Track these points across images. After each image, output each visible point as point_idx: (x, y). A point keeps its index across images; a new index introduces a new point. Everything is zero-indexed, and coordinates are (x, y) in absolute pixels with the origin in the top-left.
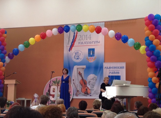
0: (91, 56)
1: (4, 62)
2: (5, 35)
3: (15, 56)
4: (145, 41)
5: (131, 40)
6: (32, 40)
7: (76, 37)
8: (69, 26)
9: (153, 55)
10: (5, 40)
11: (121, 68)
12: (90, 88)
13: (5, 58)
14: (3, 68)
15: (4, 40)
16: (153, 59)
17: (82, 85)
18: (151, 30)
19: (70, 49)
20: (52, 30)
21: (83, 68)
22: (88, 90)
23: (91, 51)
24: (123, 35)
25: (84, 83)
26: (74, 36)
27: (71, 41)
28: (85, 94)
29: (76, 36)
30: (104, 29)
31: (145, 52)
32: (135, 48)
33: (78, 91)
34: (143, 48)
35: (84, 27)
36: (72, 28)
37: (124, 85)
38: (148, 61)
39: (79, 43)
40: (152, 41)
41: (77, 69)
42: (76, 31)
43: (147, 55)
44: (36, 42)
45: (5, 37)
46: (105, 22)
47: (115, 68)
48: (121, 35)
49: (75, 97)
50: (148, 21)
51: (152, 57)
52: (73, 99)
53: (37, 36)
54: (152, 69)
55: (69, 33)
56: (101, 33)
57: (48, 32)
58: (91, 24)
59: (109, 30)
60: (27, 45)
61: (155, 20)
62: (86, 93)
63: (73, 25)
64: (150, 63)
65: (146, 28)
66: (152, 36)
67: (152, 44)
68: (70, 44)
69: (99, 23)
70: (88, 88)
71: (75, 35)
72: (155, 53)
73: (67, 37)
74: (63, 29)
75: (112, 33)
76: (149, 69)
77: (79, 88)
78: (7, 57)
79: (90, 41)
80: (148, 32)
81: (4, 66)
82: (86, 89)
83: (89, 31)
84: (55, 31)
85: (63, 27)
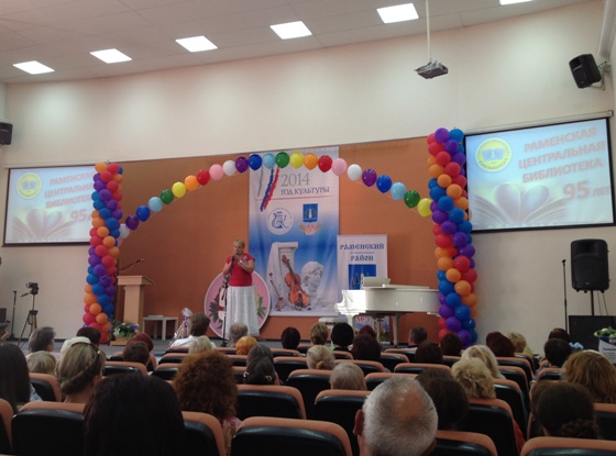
0: (310, 221)
1: (116, 235)
2: (119, 176)
3: (140, 222)
4: (430, 187)
5: (397, 186)
6: (178, 188)
7: (276, 179)
8: (261, 155)
9: (447, 219)
10: (120, 187)
11: (376, 247)
12: (307, 292)
13: (119, 227)
14: (115, 250)
15: (117, 187)
16: (447, 227)
17: (289, 286)
18: (443, 163)
19: (264, 205)
20: (222, 165)
21: (292, 248)
22: (303, 296)
23: (310, 211)
24: (379, 176)
25: (294, 281)
26: (272, 176)
27: (265, 187)
28: (298, 305)
29: (277, 176)
30: (337, 161)
31: (430, 213)
32: (407, 203)
33: (281, 299)
34: (425, 203)
35: (294, 158)
36: (266, 159)
37: (384, 286)
38: (436, 233)
39: (283, 191)
40: (446, 189)
41: (279, 249)
42: (276, 167)
43: (434, 218)
44: (187, 191)
45: (119, 182)
46: (340, 146)
47: (363, 247)
48: (375, 175)
49: (275, 313)
50: (434, 144)
51: (446, 223)
52: (269, 317)
53: (191, 179)
54: (445, 252)
55: (260, 170)
56: (330, 171)
57: (214, 170)
58: (307, 151)
59: (349, 165)
60: (168, 199)
61: (450, 141)
62: (300, 304)
63: (269, 153)
64: (440, 237)
65: (430, 159)
66: (443, 178)
67: (446, 195)
68: (263, 195)
69: (328, 149)
70: (304, 292)
71: (274, 174)
72: (452, 214)
73: (257, 179)
74: (248, 162)
75: (355, 170)
76: (438, 251)
77: (284, 293)
78: (123, 226)
79: (306, 187)
80: (435, 167)
81: (116, 245)
82: (300, 295)
83: (303, 167)
84: (229, 166)
85: (247, 158)
